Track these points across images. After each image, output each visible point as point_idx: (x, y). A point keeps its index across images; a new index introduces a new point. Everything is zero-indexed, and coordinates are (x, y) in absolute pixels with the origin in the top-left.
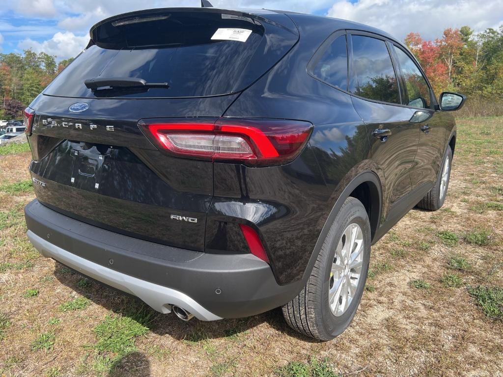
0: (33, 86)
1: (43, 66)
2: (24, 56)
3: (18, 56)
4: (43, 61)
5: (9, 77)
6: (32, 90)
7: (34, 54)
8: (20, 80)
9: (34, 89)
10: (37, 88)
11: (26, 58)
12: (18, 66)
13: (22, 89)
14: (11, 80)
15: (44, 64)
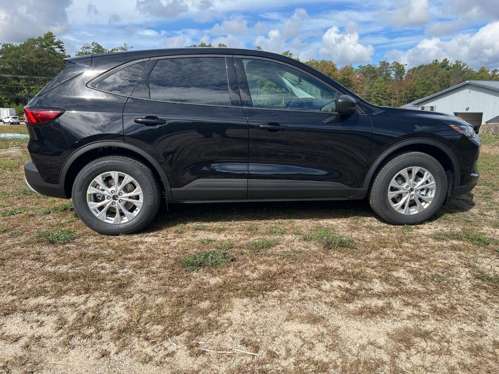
0: (379, 93)
1: (393, 75)
2: (378, 66)
3: (374, 66)
4: (394, 70)
5: (361, 86)
6: (378, 96)
7: (388, 64)
8: (370, 88)
9: (380, 95)
10: (383, 95)
11: (381, 68)
12: (372, 75)
13: (370, 96)
14: (362, 88)
15: (394, 73)
